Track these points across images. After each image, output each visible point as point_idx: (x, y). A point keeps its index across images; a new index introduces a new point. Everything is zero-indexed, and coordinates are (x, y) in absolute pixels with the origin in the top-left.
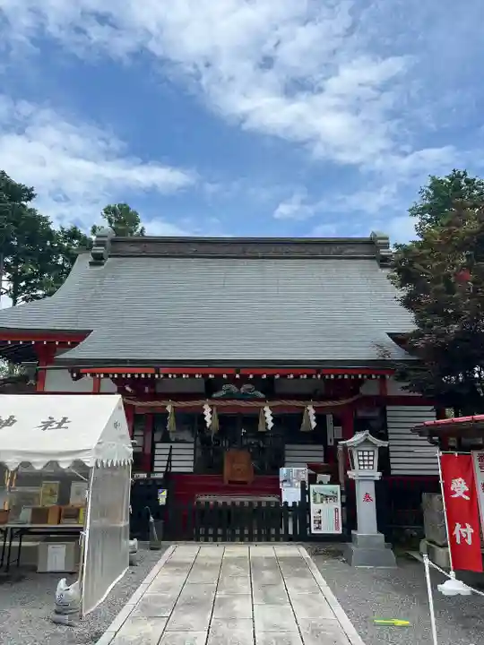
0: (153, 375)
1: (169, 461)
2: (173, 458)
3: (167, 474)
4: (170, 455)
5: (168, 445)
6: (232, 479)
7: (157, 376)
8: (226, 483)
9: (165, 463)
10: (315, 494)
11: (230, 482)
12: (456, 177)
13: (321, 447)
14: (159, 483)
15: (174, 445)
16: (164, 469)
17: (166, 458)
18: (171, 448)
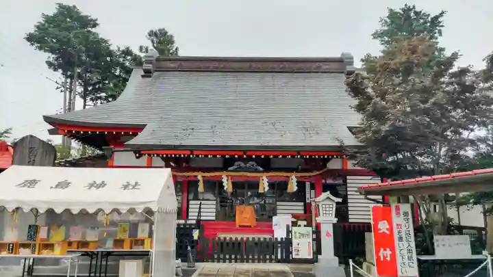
0: (189, 156)
1: (200, 212)
2: (202, 210)
3: (198, 221)
4: (200, 208)
5: (199, 202)
6: (241, 224)
7: (191, 156)
8: (237, 226)
9: (197, 214)
10: (295, 233)
11: (240, 226)
12: (407, 10)
13: (302, 204)
14: (193, 227)
15: (203, 202)
16: (196, 218)
17: (197, 210)
18: (200, 204)
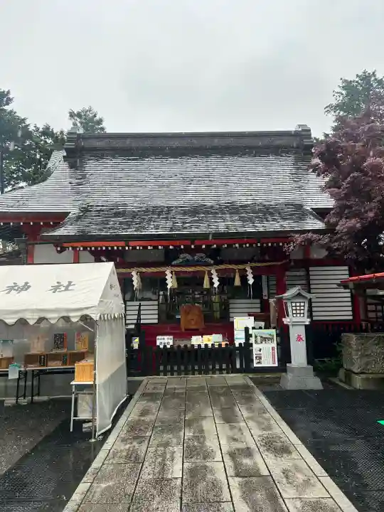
0: (124, 248)
1: (139, 315)
2: (142, 312)
3: (138, 325)
4: (139, 310)
5: (138, 303)
6: (187, 327)
7: (127, 248)
8: (183, 330)
9: (136, 317)
10: (256, 337)
11: (186, 330)
13: (258, 301)
14: (132, 332)
15: (142, 303)
16: (135, 321)
17: (137, 312)
18: (140, 306)
